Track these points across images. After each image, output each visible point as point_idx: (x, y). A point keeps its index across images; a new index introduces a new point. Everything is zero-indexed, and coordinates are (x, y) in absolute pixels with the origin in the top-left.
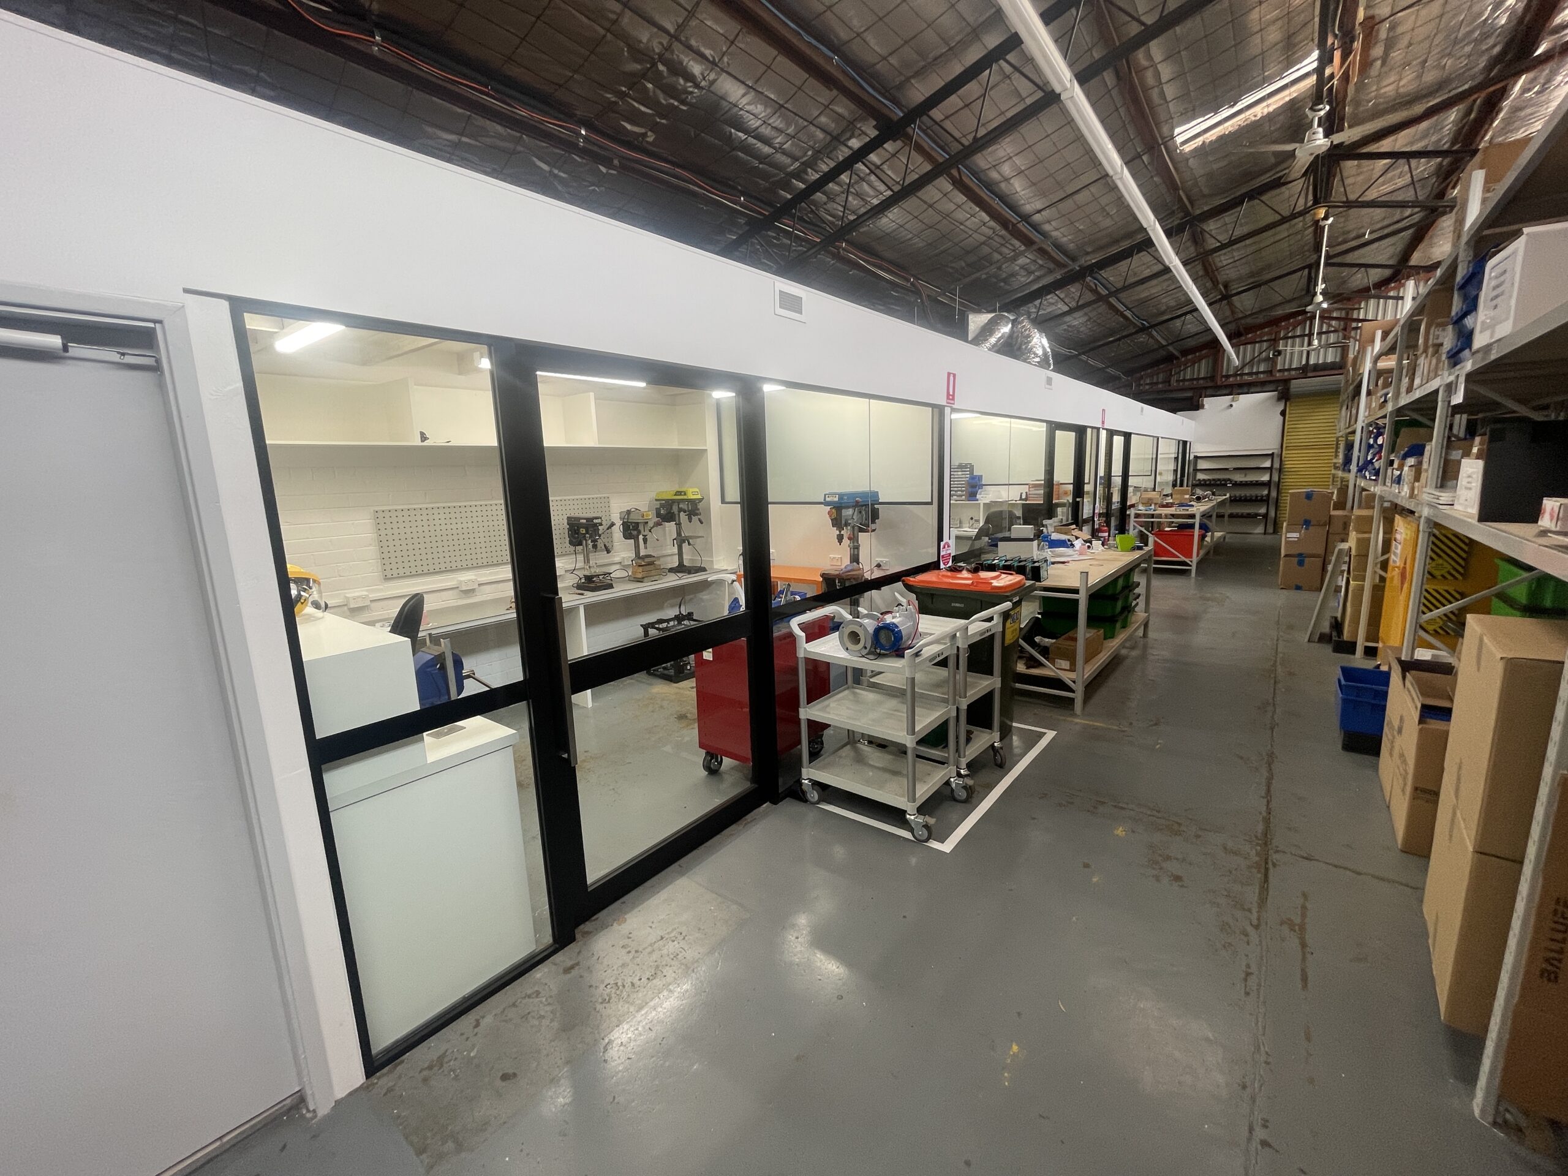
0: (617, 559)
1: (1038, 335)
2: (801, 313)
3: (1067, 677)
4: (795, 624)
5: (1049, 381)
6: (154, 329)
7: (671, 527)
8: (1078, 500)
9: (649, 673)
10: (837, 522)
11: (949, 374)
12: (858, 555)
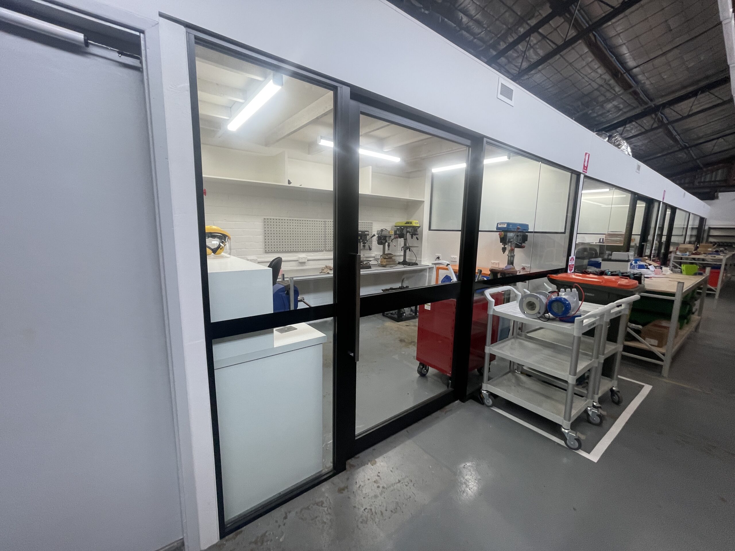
0: (373, 255)
1: (626, 144)
2: (511, 100)
3: (657, 350)
4: (488, 293)
5: (639, 167)
6: (139, 37)
7: (401, 241)
8: (643, 243)
9: (384, 315)
10: (503, 240)
11: (586, 154)
12: (513, 261)
